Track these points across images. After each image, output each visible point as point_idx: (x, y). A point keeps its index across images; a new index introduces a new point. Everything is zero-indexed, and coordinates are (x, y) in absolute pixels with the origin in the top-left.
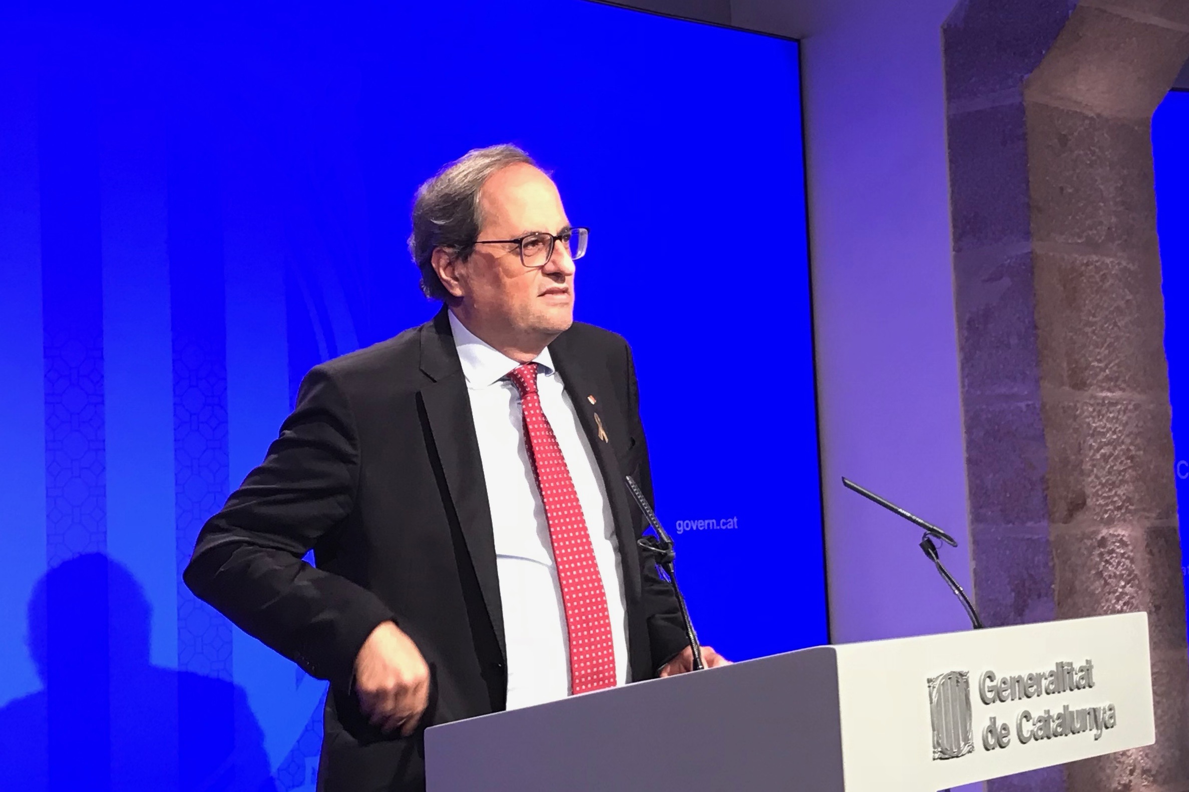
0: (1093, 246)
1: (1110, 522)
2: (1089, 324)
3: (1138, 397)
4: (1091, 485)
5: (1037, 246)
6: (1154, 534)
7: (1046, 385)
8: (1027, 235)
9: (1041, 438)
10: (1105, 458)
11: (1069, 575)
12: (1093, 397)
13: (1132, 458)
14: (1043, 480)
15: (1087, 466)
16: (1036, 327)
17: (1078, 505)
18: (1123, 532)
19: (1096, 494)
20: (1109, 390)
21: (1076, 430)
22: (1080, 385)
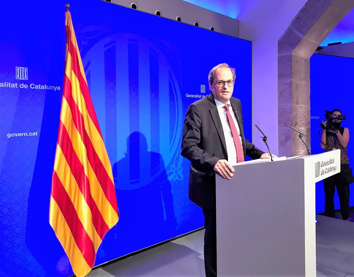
0: (301, 80)
1: (301, 127)
2: (299, 93)
3: (306, 106)
4: (298, 121)
5: (292, 80)
6: (307, 129)
7: (293, 103)
8: (291, 78)
9: (292, 113)
10: (301, 116)
11: (295, 136)
12: (299, 106)
13: (304, 116)
14: (291, 120)
15: (298, 117)
16: (292, 94)
17: (296, 124)
18: (302, 128)
19: (299, 122)
20: (302, 105)
21: (297, 111)
22: (297, 104)
